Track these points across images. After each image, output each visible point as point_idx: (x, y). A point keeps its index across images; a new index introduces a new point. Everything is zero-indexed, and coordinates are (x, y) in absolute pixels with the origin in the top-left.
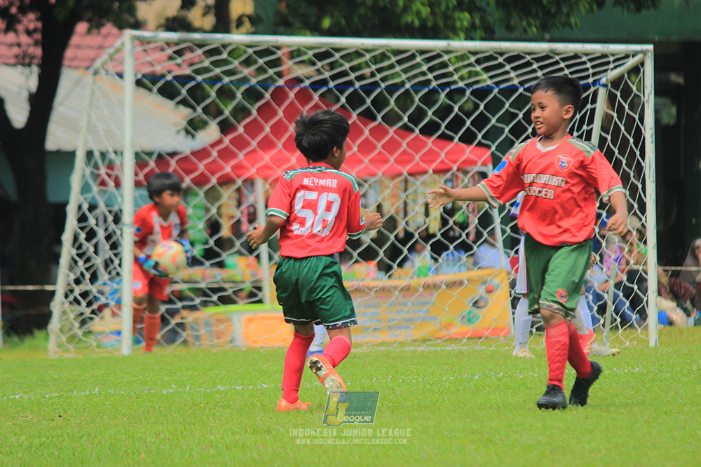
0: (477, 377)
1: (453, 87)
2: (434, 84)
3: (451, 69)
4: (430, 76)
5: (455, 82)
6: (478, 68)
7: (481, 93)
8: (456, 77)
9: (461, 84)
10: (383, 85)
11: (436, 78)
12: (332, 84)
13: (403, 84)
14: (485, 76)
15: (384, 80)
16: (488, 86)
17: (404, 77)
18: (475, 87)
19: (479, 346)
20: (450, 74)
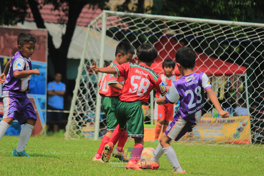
0: (238, 157)
1: (234, 40)
2: (226, 39)
3: (234, 33)
4: (225, 35)
5: (235, 38)
6: (245, 33)
7: (245, 44)
8: (235, 36)
9: (237, 39)
10: (206, 38)
11: (227, 36)
12: (185, 37)
13: (214, 38)
14: (247, 37)
15: (206, 36)
16: (248, 40)
17: (214, 35)
18: (243, 41)
19: (238, 146)
20: (233, 35)
